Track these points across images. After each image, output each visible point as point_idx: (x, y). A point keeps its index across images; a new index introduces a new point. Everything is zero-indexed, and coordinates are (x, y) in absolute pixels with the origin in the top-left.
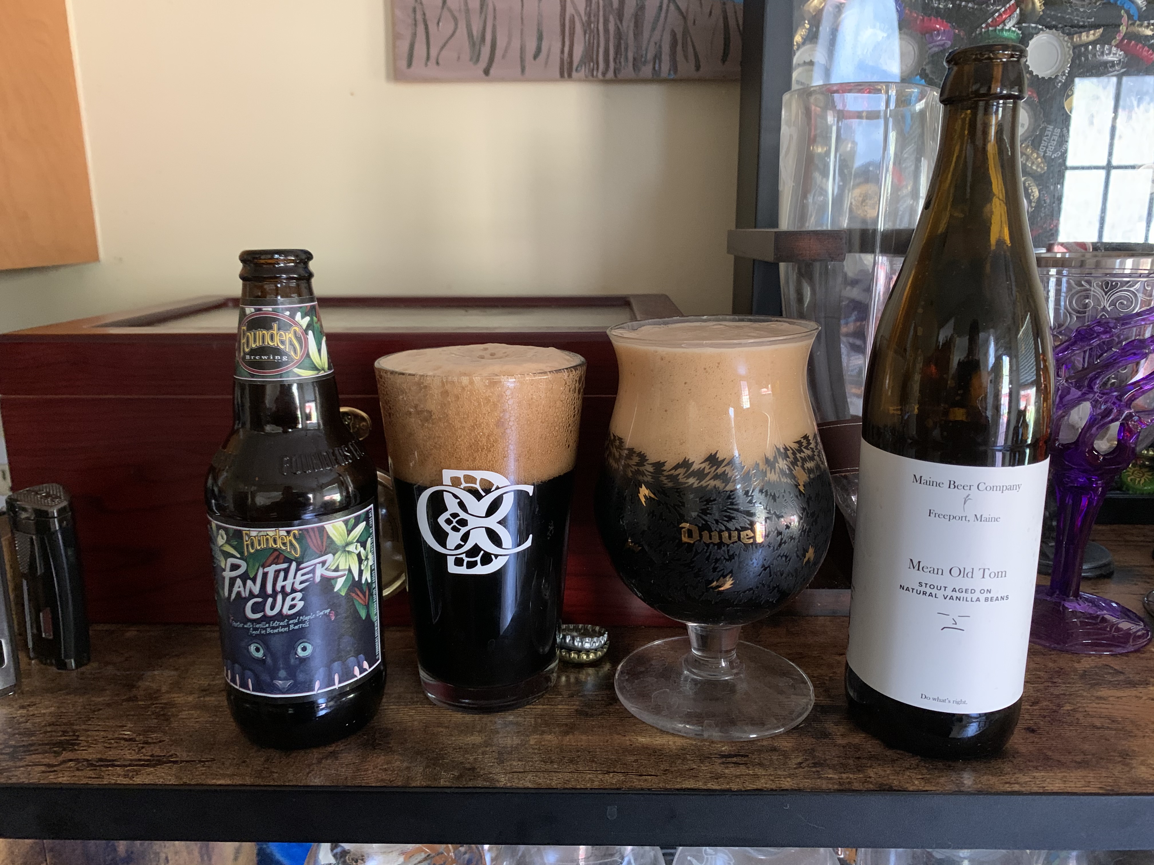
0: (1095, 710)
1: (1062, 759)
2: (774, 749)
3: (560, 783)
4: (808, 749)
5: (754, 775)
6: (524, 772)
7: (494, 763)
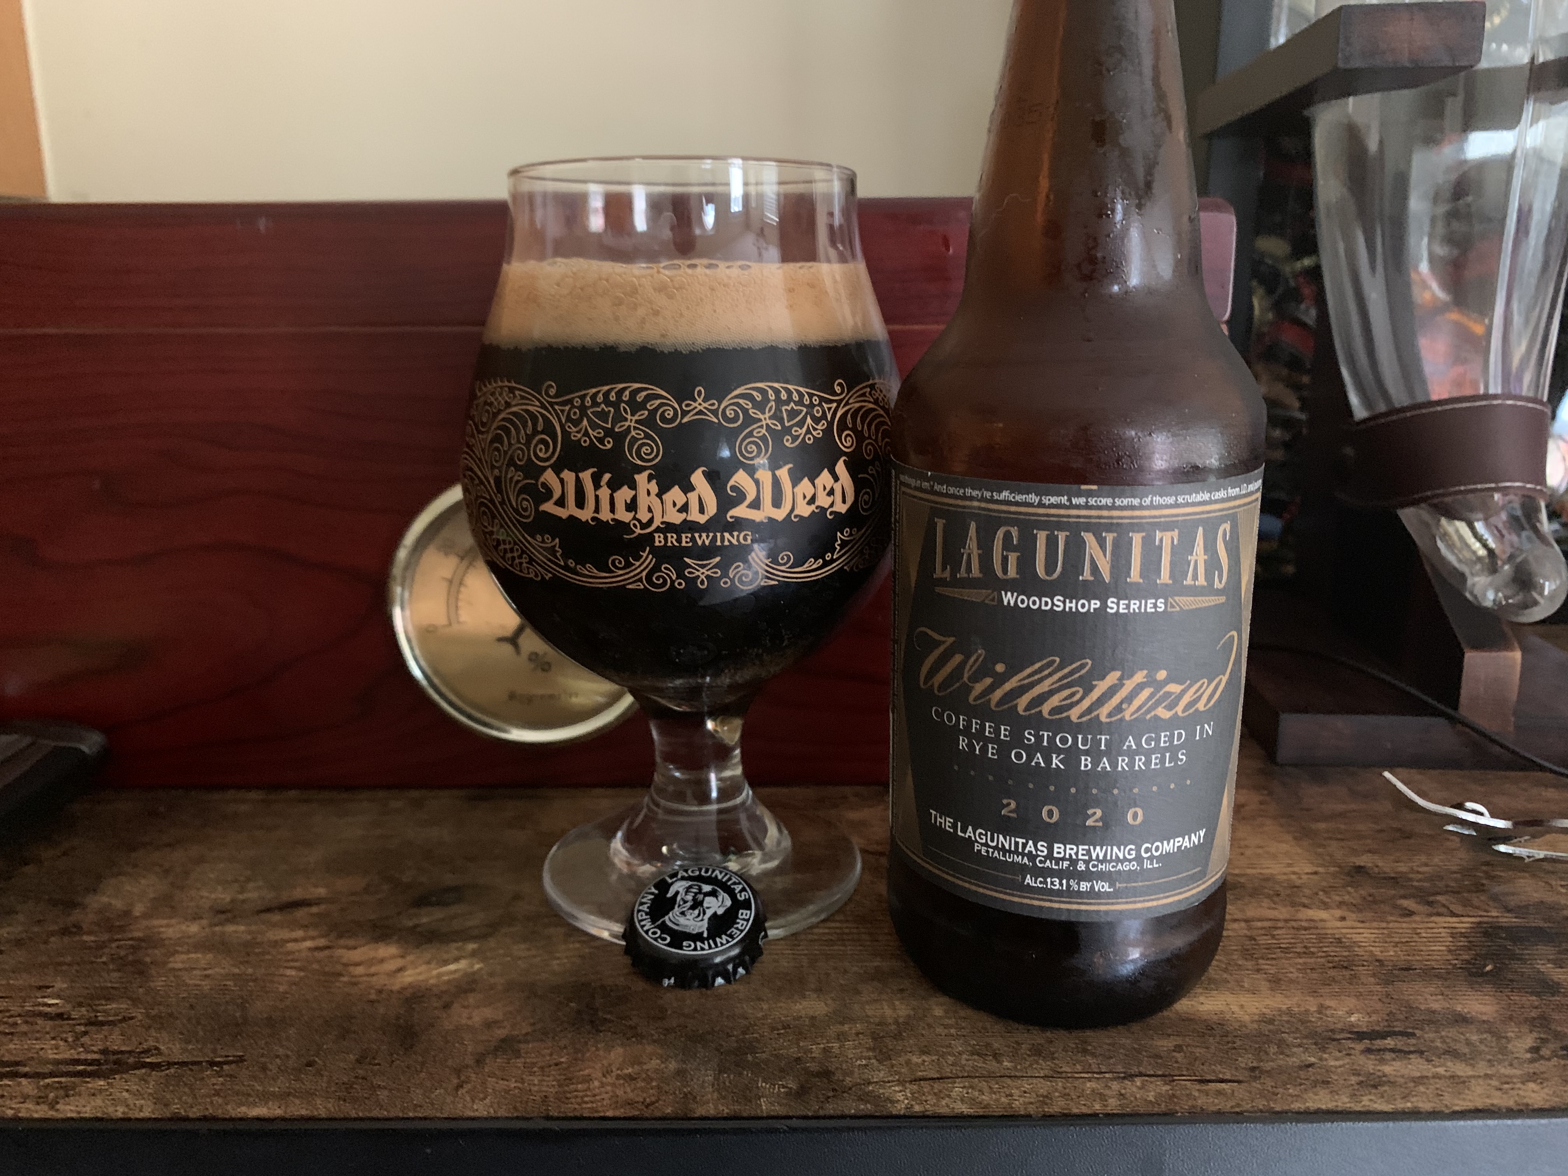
2: (1462, 1020)
3: (1031, 1103)
4: (1534, 1019)
5: (1452, 1077)
6: (941, 1078)
7: (870, 1059)
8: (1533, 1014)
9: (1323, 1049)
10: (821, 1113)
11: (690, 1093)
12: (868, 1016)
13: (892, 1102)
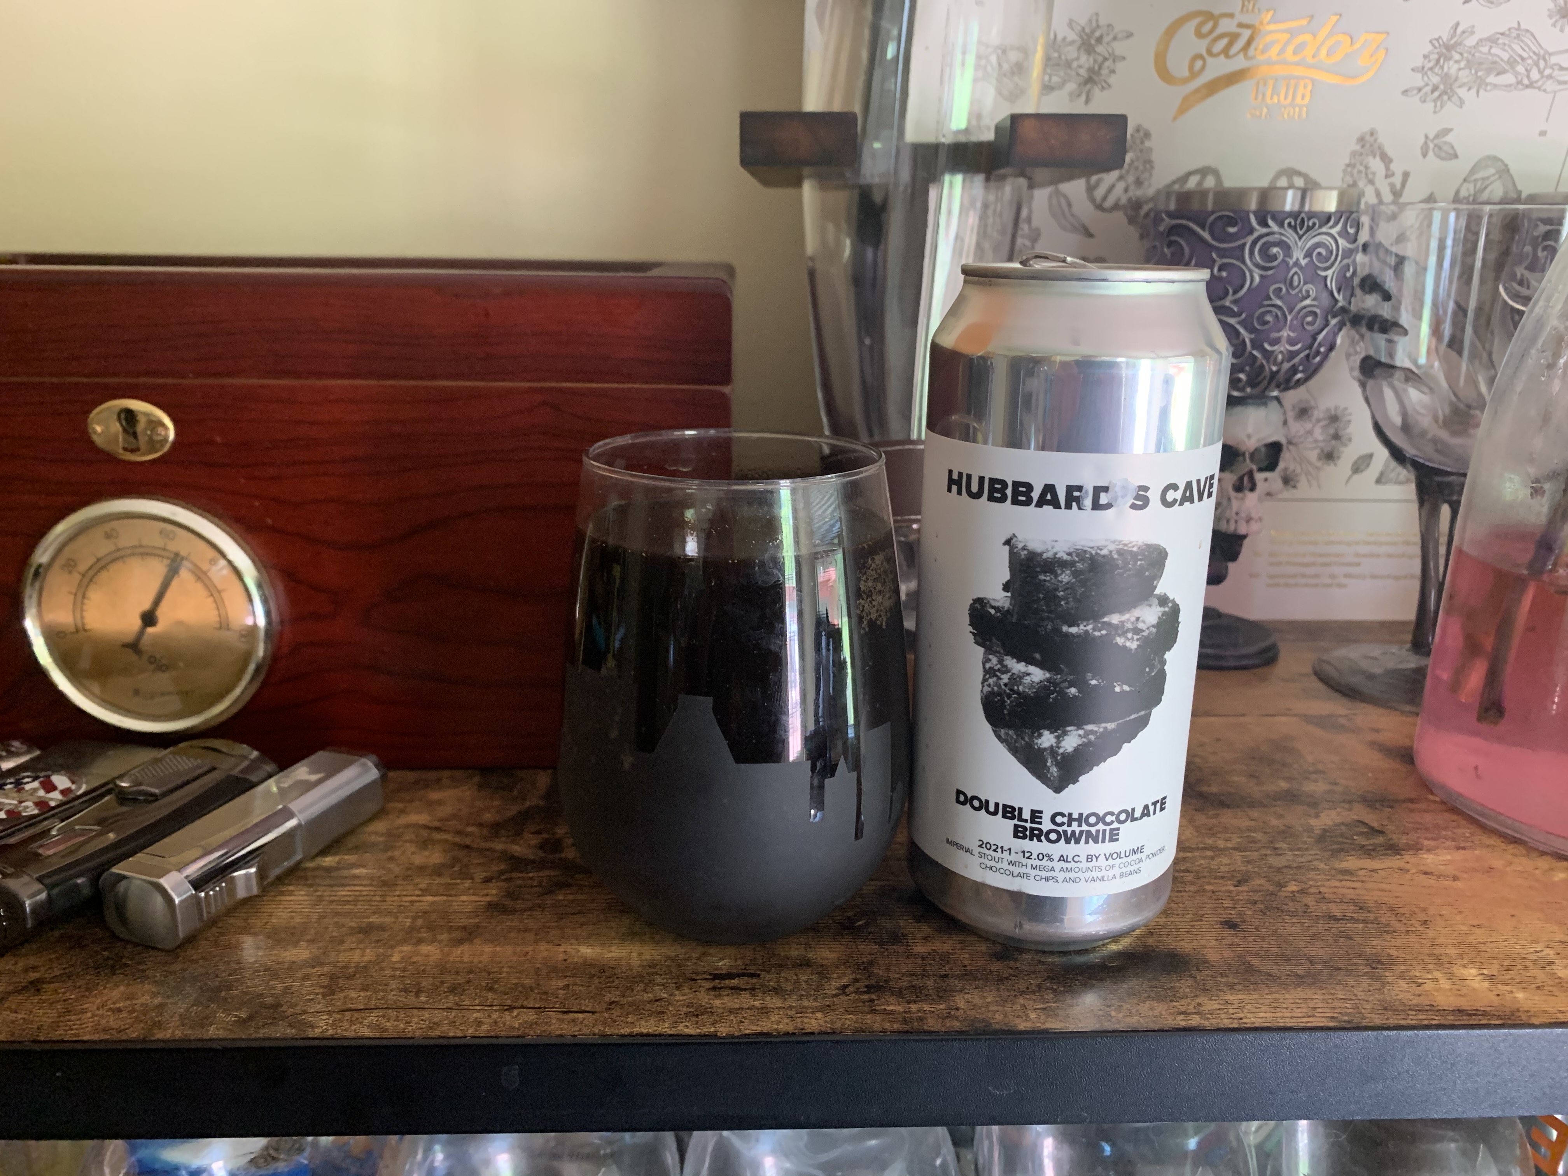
0: (1335, 890)
1: (1275, 971)
2: (806, 963)
3: (421, 1029)
4: (863, 963)
5: (762, 1008)
6: (365, 1009)
7: (317, 994)
8: (865, 960)
9: (678, 988)
10: (253, 1036)
11: (159, 1021)
12: (338, 962)
13: (313, 1027)
